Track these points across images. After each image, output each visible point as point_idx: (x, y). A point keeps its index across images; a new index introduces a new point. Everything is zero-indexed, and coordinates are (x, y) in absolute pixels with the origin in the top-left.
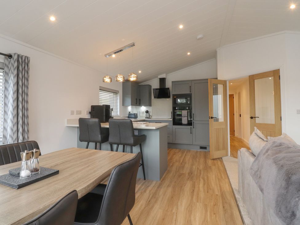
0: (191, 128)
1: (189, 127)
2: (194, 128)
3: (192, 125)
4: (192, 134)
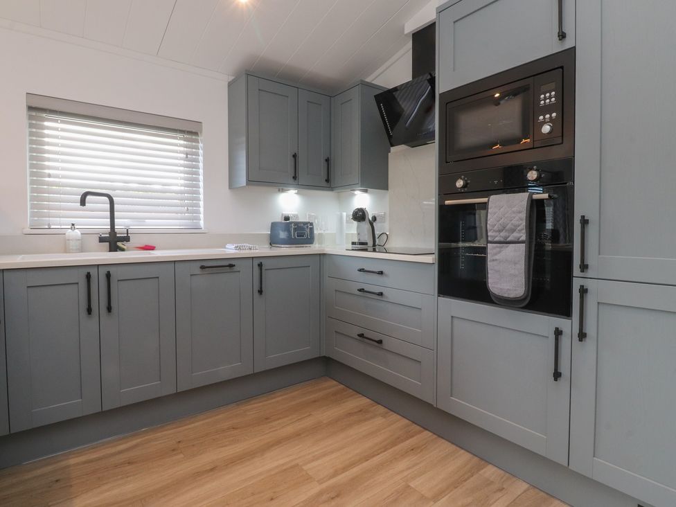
0: (558, 333)
1: (545, 323)
2: (582, 336)
3: (567, 313)
4: (564, 381)
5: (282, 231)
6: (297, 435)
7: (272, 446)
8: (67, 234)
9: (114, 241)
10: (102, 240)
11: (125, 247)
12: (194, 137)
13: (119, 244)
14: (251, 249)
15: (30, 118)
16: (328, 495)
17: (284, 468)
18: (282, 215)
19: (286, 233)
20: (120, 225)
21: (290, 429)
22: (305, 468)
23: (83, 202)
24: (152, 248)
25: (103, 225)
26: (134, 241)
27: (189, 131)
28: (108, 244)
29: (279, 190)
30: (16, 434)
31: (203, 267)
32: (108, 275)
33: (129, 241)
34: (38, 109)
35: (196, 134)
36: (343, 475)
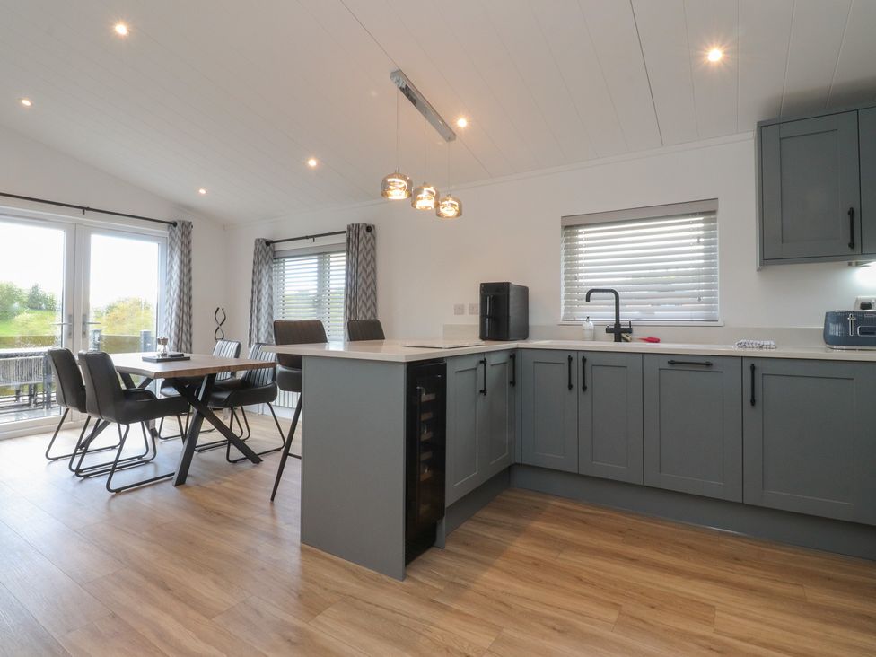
5: (834, 323)
6: (752, 590)
7: (710, 580)
8: (584, 325)
9: (619, 331)
10: (608, 330)
11: (629, 339)
12: (712, 217)
13: (624, 335)
14: (761, 347)
15: (566, 235)
16: (710, 644)
17: (695, 599)
18: (857, 300)
19: (840, 327)
20: (626, 317)
21: (751, 581)
22: (717, 613)
23: (588, 299)
24: (657, 341)
25: (609, 317)
26: (637, 333)
27: (706, 210)
28: (613, 334)
29: (850, 264)
30: (525, 465)
31: (672, 363)
32: (584, 360)
33: (630, 332)
34: (570, 227)
35: (714, 212)
36: (754, 647)
